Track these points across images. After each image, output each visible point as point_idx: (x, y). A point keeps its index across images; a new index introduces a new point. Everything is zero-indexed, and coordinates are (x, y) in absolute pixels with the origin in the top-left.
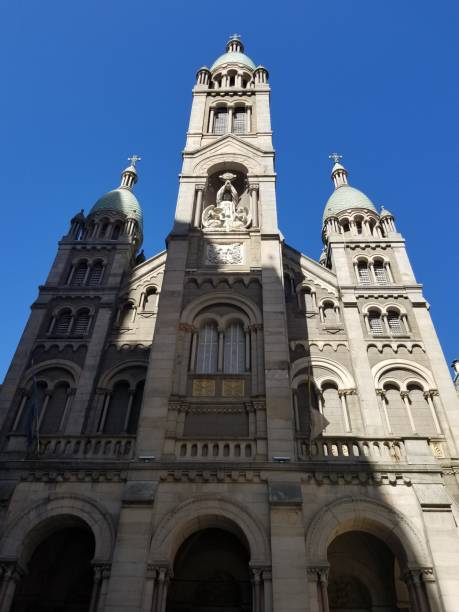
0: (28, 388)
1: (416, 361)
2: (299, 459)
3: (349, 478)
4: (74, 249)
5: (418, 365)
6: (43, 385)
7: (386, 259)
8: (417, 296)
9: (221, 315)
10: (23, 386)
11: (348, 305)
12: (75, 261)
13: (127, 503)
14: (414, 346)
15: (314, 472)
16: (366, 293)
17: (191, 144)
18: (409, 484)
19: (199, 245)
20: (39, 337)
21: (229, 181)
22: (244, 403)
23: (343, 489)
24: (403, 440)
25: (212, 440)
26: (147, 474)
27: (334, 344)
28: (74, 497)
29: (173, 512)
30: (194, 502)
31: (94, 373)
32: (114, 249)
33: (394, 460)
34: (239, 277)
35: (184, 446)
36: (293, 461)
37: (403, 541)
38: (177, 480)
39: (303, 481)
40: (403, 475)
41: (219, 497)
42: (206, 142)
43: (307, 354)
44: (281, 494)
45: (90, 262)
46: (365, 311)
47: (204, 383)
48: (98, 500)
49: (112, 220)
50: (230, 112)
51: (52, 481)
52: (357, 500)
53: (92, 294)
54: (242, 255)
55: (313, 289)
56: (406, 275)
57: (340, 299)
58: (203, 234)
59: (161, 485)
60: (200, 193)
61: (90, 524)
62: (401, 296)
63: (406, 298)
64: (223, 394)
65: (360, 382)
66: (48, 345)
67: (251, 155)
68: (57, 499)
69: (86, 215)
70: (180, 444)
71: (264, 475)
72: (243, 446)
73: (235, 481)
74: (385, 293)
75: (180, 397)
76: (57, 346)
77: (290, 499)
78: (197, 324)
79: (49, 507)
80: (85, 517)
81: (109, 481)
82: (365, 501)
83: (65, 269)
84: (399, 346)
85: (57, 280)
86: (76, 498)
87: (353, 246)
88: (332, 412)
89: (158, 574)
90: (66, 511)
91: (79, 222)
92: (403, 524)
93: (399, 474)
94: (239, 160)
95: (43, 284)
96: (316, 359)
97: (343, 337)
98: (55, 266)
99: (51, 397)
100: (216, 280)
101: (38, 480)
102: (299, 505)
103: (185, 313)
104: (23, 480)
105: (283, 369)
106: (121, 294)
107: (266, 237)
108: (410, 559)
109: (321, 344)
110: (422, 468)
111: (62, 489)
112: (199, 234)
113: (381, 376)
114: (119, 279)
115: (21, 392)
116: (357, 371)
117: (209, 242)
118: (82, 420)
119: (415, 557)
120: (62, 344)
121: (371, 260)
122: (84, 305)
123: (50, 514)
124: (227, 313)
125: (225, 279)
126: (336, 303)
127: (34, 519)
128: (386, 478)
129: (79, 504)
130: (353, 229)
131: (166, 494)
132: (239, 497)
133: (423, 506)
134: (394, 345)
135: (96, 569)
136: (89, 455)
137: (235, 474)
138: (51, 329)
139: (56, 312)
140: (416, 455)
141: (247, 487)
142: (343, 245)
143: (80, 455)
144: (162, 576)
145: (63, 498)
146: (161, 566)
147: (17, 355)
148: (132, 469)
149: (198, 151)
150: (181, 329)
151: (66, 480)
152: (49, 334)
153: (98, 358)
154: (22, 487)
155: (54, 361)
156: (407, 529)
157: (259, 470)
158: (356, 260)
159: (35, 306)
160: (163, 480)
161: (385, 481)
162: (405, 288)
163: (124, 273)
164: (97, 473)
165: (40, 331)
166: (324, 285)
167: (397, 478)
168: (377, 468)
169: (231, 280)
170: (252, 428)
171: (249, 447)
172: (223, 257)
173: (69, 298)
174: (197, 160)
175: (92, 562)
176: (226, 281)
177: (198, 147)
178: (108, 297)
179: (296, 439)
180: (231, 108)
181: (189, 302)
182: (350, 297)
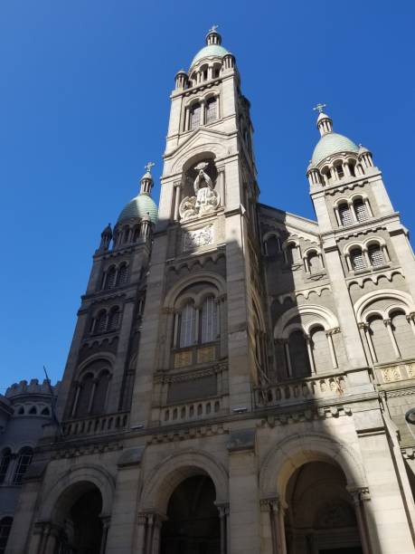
0: (80, 380)
1: (397, 288)
2: (256, 407)
3: (296, 417)
4: (104, 258)
5: (398, 292)
6: (91, 375)
7: (364, 196)
8: (395, 225)
9: (197, 293)
10: (76, 379)
11: (328, 250)
12: (106, 269)
13: (122, 466)
14: (393, 274)
15: (266, 417)
16: (345, 234)
17: (171, 146)
18: (349, 414)
19: (177, 236)
20: (84, 337)
21: (202, 170)
22: (213, 367)
23: (292, 427)
24: (345, 373)
25: (188, 403)
26: (137, 440)
27: (318, 290)
28: (87, 467)
29: (157, 468)
30: (172, 458)
31: (124, 359)
32: (134, 250)
33: (339, 393)
34: (208, 256)
35: (168, 412)
36: (250, 410)
37: (343, 467)
38: (160, 442)
39: (258, 426)
40: (344, 406)
41: (191, 450)
42: (182, 140)
43: (295, 304)
44: (238, 440)
45: (117, 266)
46: (346, 251)
47: (184, 355)
48: (104, 466)
49: (131, 226)
50: (203, 105)
51: (72, 456)
52: (303, 436)
53: (119, 293)
54: (212, 235)
55: (297, 243)
56: (384, 206)
57: (321, 246)
58: (180, 225)
59: (149, 448)
60: (178, 189)
61: (99, 486)
62: (380, 228)
63: (385, 229)
64: (198, 362)
65: (343, 320)
66: (90, 343)
67: (218, 141)
68: (75, 470)
69: (112, 227)
70: (164, 411)
71: (226, 426)
72: (213, 403)
73: (204, 436)
74: (364, 229)
75: (164, 371)
76: (97, 342)
77: (244, 444)
78: (178, 305)
79: (71, 476)
80: (95, 481)
81: (111, 450)
82: (310, 436)
83: (99, 277)
84: (379, 278)
85: (93, 287)
86: (88, 468)
87: (332, 192)
88: (321, 353)
89: (147, 519)
90: (82, 478)
91: (107, 235)
92: (343, 451)
93: (340, 406)
94: (207, 150)
95: (84, 293)
96: (303, 307)
97: (326, 281)
98: (92, 277)
99: (97, 385)
100: (189, 263)
101: (63, 457)
102: (252, 448)
103: (167, 299)
104: (54, 458)
105: (243, 330)
106: (141, 287)
107: (229, 214)
108: (349, 482)
109: (305, 293)
110: (361, 397)
111: (80, 461)
112: (177, 226)
113: (363, 310)
114: (138, 275)
115: (75, 384)
116: (340, 310)
117: (186, 231)
118: (118, 399)
119: (353, 479)
120: (100, 340)
121: (350, 201)
122: (114, 304)
123: (71, 482)
124: (201, 289)
125: (196, 260)
126: (319, 251)
127: (60, 488)
128: (329, 411)
129: (90, 472)
130: (334, 174)
131: (152, 454)
132: (207, 448)
133: (359, 432)
134: (374, 278)
135: (104, 521)
136: (98, 432)
137: (203, 430)
138: (93, 329)
139: (95, 314)
140: (357, 385)
141: (214, 439)
142: (323, 194)
143: (91, 433)
144: (151, 521)
145: (79, 469)
146: (148, 513)
147: (70, 356)
148: (128, 438)
149: (175, 152)
150: (164, 313)
151: (82, 454)
152: (91, 333)
153: (127, 346)
154: (53, 463)
155: (96, 355)
156: (347, 455)
157: (222, 423)
158: (336, 205)
159: (80, 313)
160: (149, 444)
161: (329, 415)
162: (382, 220)
163: (143, 268)
164: (102, 445)
165: (85, 332)
166: (306, 236)
167: (339, 410)
168: (320, 404)
169: (202, 260)
170: (219, 387)
171: (217, 404)
172: (197, 241)
173: (103, 301)
174: (174, 160)
175: (100, 516)
176: (198, 262)
177: (175, 147)
178: (131, 293)
179: (253, 390)
180: (203, 101)
181: (170, 288)
182: (330, 242)
